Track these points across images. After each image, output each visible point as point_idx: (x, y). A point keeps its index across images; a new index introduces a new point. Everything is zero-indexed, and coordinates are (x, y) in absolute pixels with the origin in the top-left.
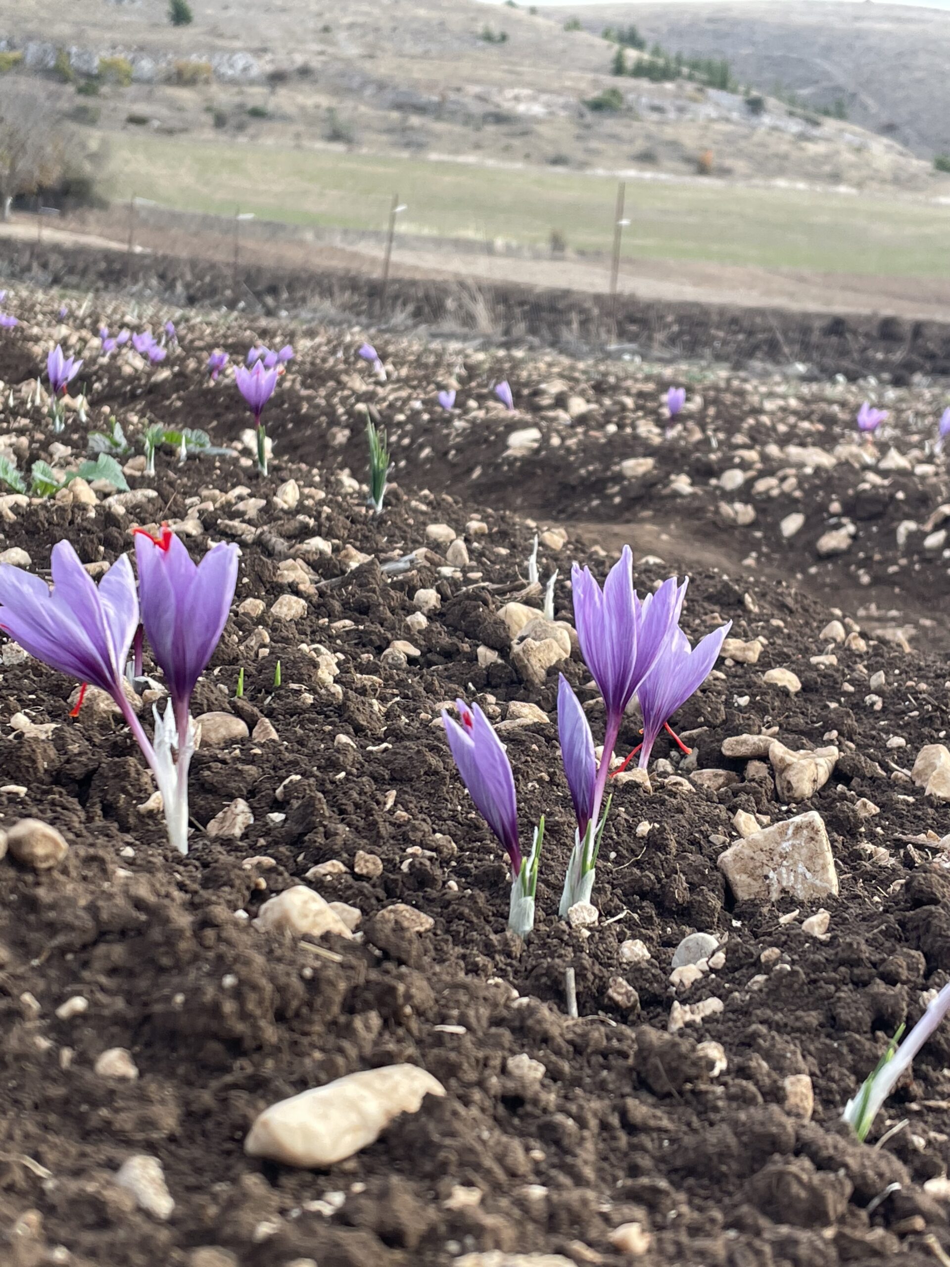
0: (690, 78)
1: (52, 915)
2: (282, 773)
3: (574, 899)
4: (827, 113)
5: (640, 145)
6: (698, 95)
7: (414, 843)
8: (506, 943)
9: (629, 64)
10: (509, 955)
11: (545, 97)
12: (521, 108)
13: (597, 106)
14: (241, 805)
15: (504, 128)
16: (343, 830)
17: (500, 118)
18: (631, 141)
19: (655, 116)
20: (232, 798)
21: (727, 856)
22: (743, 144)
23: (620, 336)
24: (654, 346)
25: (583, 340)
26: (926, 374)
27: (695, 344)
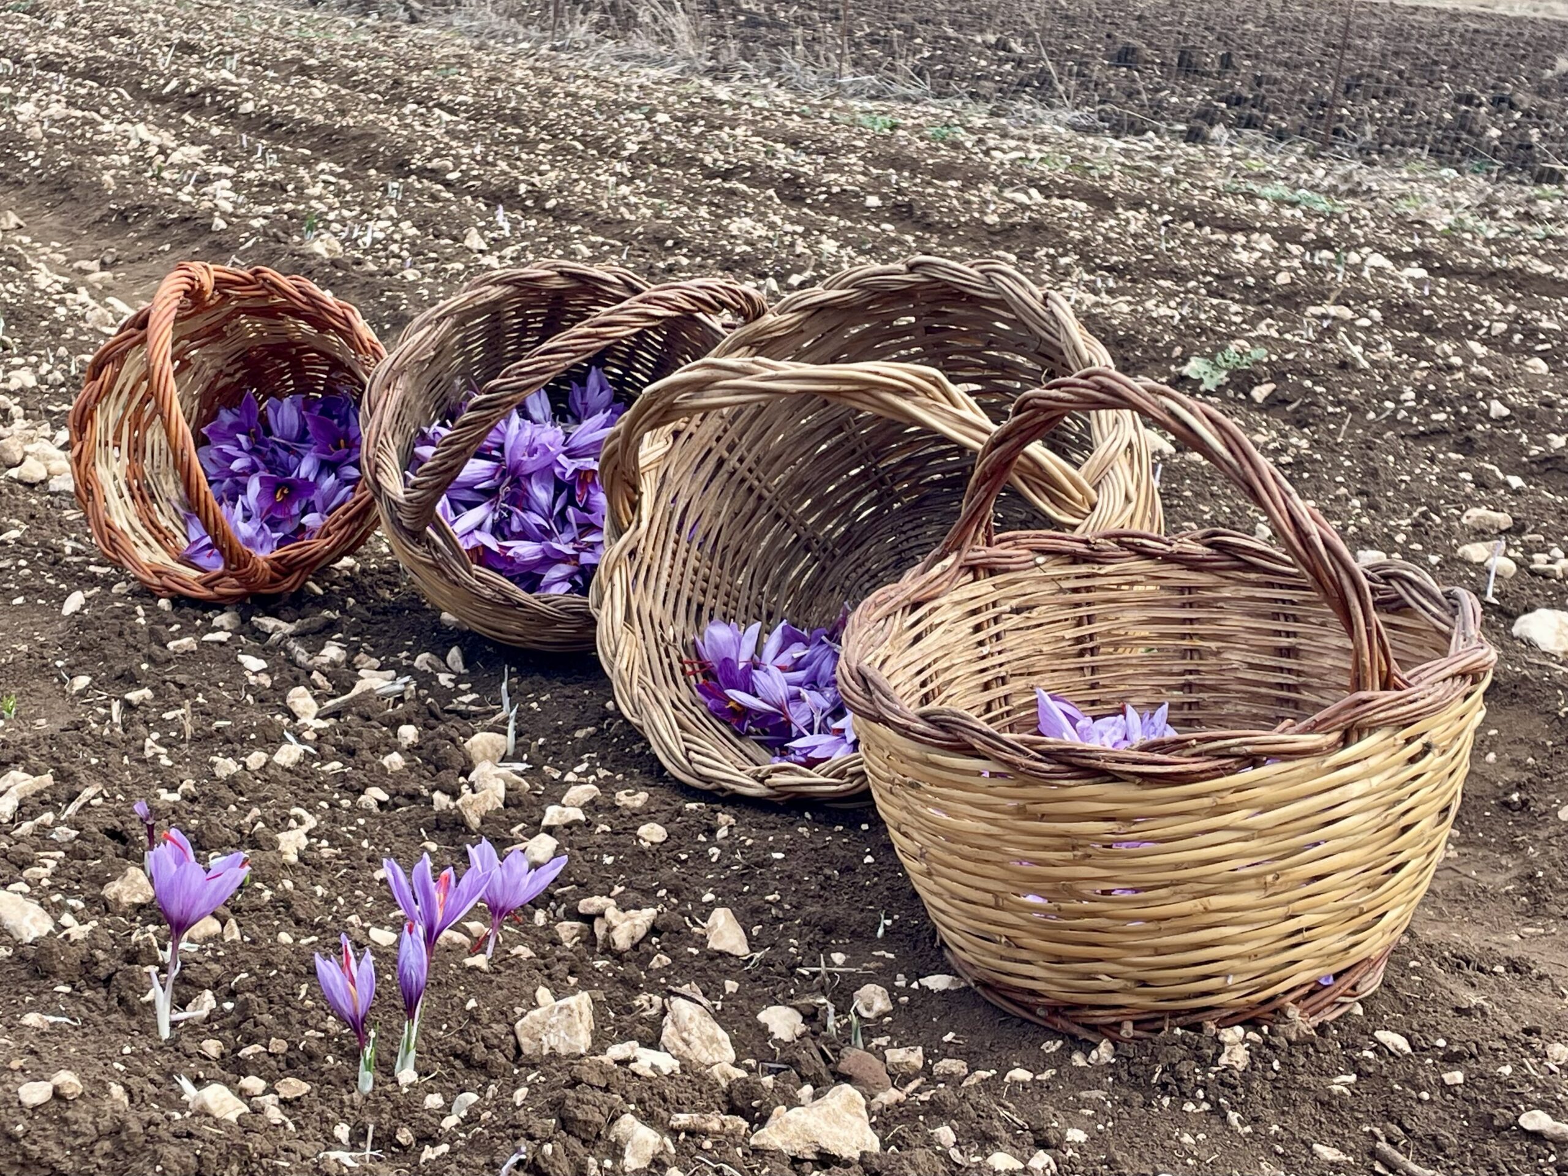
1: (75, 1127)
2: (236, 969)
3: (403, 1067)
7: (311, 1028)
8: (352, 1100)
10: (353, 1108)
14: (208, 994)
16: (267, 1018)
20: (203, 988)
23: (856, 64)
24: (898, 77)
25: (810, 68)
26: (1229, 127)
27: (950, 76)
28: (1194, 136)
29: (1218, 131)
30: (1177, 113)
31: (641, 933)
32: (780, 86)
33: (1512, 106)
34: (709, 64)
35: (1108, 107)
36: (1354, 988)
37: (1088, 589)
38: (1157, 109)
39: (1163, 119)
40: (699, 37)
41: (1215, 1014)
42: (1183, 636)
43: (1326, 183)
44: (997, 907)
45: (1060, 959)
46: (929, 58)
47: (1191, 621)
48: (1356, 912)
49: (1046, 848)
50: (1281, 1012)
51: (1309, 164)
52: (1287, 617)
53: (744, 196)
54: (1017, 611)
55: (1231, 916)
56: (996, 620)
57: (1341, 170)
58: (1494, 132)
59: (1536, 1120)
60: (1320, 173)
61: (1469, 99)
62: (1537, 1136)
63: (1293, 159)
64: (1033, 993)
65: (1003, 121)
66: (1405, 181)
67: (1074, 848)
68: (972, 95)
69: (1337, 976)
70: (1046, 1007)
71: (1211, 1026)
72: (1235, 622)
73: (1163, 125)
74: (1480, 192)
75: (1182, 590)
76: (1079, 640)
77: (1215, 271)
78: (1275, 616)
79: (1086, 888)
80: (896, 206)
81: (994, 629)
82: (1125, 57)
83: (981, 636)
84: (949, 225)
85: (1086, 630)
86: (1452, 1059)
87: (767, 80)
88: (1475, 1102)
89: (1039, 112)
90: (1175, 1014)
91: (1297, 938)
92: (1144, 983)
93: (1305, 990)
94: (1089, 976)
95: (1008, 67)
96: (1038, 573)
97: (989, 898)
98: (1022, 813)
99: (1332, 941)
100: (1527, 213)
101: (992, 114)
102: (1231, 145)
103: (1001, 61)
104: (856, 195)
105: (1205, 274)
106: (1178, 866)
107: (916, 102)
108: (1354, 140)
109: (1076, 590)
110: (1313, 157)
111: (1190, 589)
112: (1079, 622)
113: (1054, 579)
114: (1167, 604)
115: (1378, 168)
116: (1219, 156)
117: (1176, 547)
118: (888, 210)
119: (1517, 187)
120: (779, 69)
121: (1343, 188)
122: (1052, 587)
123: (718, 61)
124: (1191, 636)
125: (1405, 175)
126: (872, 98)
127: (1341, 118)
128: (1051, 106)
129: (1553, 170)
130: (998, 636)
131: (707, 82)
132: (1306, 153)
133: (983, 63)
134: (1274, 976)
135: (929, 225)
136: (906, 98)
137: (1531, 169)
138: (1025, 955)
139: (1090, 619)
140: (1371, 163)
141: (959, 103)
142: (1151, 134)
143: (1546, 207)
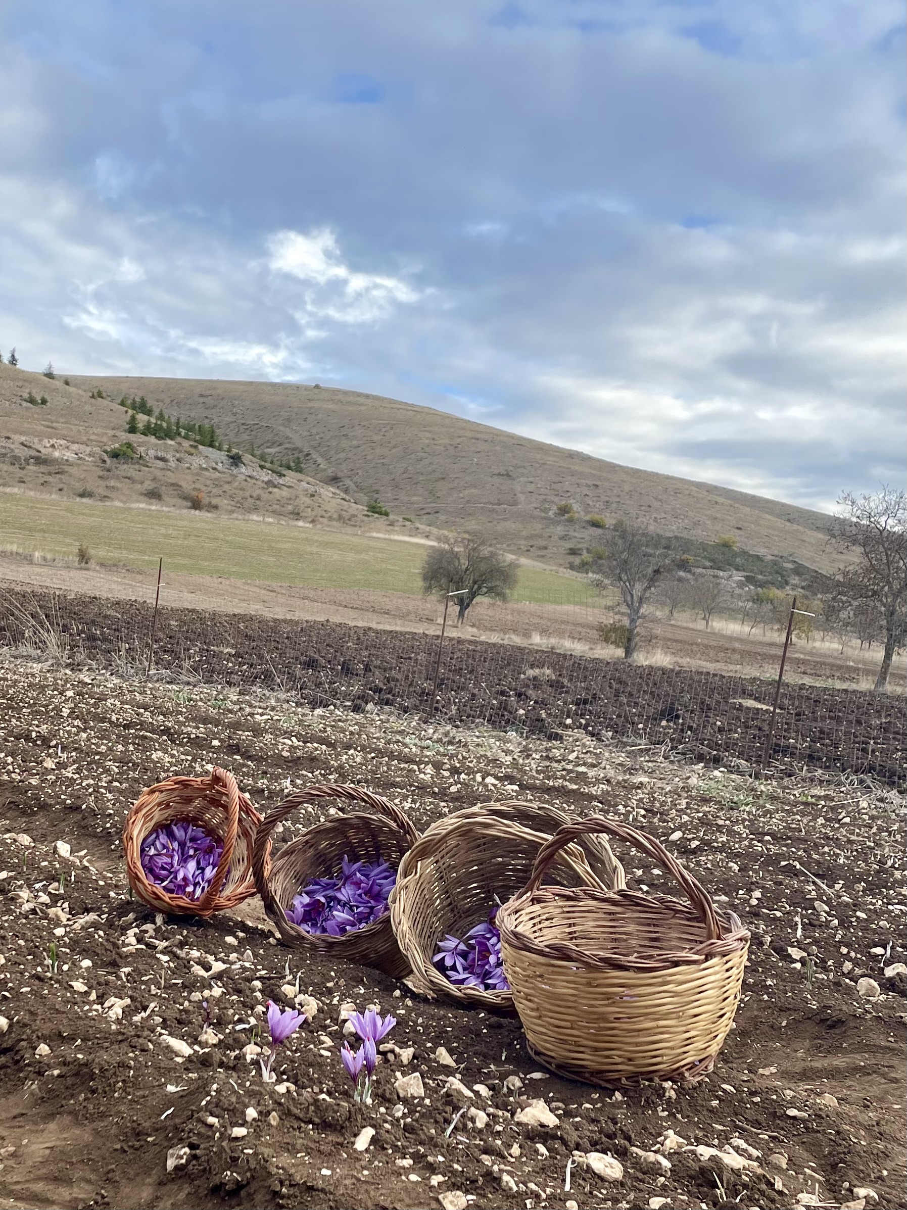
0: (186, 438)
4: (289, 468)
5: (148, 485)
6: (193, 450)
9: (140, 426)
11: (75, 447)
12: (57, 454)
13: (115, 455)
15: (43, 468)
17: (40, 461)
18: (142, 483)
19: (161, 464)
21: (396, 1085)
22: (226, 487)
23: (157, 664)
24: (183, 672)
25: (129, 665)
26: (376, 704)
27: (213, 671)
28: (356, 709)
29: (370, 706)
30: (346, 696)
31: (411, 1058)
32: (112, 674)
33: (527, 697)
34: (68, 661)
35: (306, 692)
36: (706, 1067)
37: (573, 912)
38: (335, 693)
39: (338, 699)
40: (62, 646)
41: (658, 1074)
42: (611, 933)
43: (435, 737)
44: (572, 1028)
45: (596, 1049)
46: (199, 661)
47: (614, 927)
48: (709, 1032)
49: (596, 999)
50: (682, 1074)
51: (424, 726)
52: (654, 925)
53: (151, 739)
54: (547, 919)
55: (665, 1030)
56: (540, 923)
57: (441, 730)
58: (522, 712)
59: (792, 1112)
60: (431, 731)
61: (503, 693)
62: (794, 1118)
63: (414, 723)
64: (582, 1066)
65: (247, 697)
66: (478, 737)
67: (608, 999)
68: (227, 682)
69: (700, 1061)
70: (589, 1072)
71: (657, 1080)
72: (632, 928)
73: (338, 702)
74: (520, 744)
75: (610, 914)
76: (570, 933)
77: (416, 784)
78: (649, 925)
79: (612, 1018)
80: (229, 746)
81: (540, 926)
82: (311, 664)
83: (535, 929)
84: (262, 757)
85: (573, 929)
86: (753, 1094)
87: (104, 671)
88: (767, 1108)
89: (266, 692)
90: (642, 1073)
91: (689, 1041)
92: (630, 1060)
93: (689, 1066)
94: (608, 1057)
95: (245, 667)
96: (555, 904)
97: (568, 1024)
98: (589, 984)
99: (700, 1045)
100: (547, 756)
101: (240, 694)
102: (378, 715)
103: (241, 664)
104: (205, 740)
105: (411, 786)
106: (646, 1007)
107: (195, 686)
108: (446, 714)
109: (568, 912)
110: (425, 723)
111: (613, 914)
112: (570, 926)
113: (561, 907)
114: (604, 919)
115: (461, 729)
116: (373, 720)
117: (607, 895)
118: (225, 748)
119: (538, 742)
120: (111, 665)
121: (445, 740)
122: (559, 910)
123: (73, 660)
124: (615, 933)
125: (477, 734)
126: (168, 683)
127: (438, 702)
128: (272, 689)
129: (557, 734)
130: (540, 929)
131: (68, 672)
132: (419, 720)
133: (230, 665)
134: (680, 1058)
135: (250, 756)
136: (188, 683)
137: (546, 733)
138: (582, 1049)
139: (574, 925)
140: (457, 727)
141: (219, 687)
142: (332, 707)
143: (556, 753)
